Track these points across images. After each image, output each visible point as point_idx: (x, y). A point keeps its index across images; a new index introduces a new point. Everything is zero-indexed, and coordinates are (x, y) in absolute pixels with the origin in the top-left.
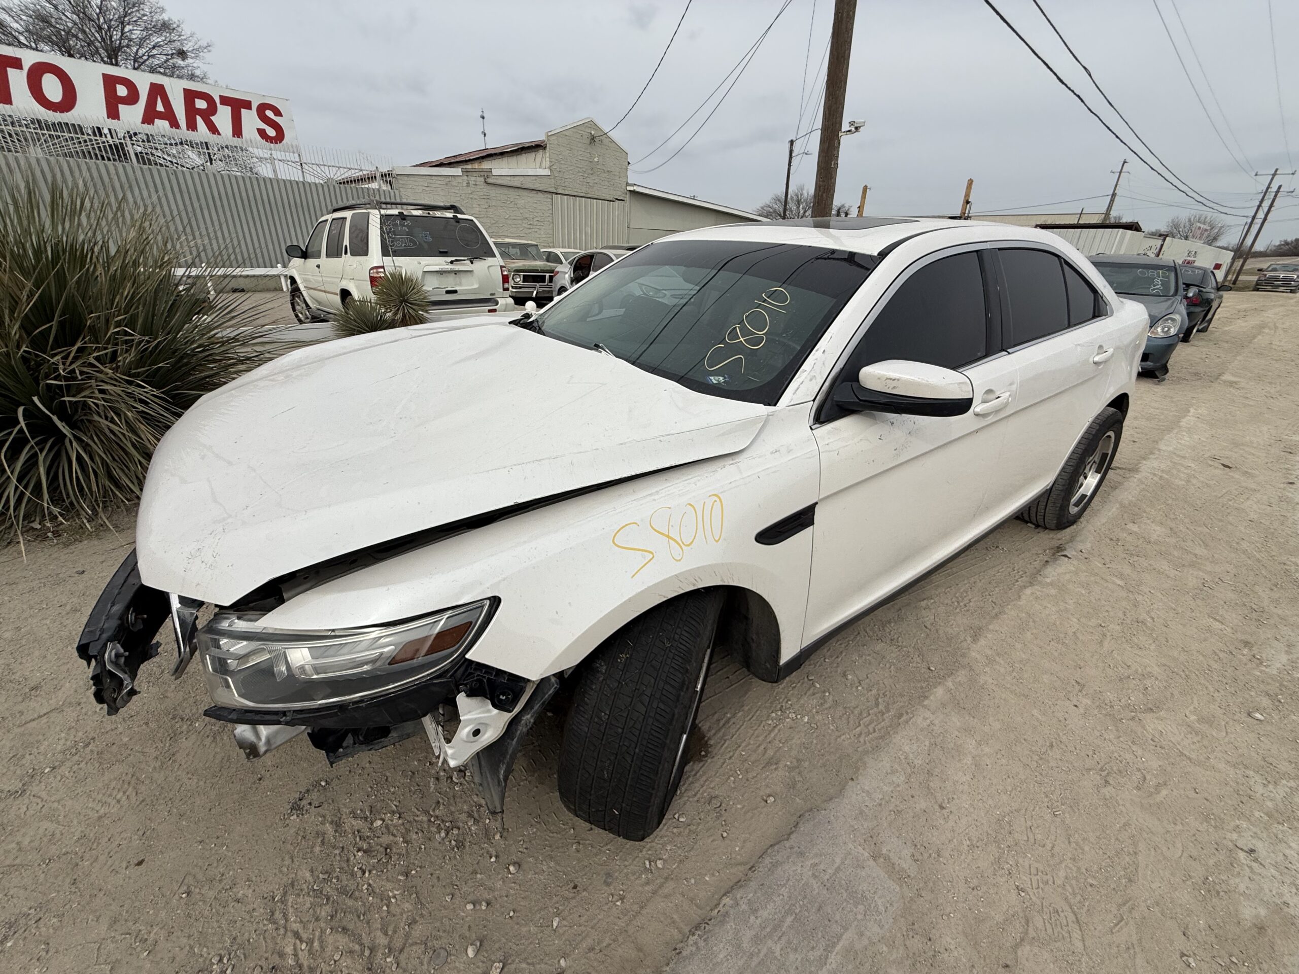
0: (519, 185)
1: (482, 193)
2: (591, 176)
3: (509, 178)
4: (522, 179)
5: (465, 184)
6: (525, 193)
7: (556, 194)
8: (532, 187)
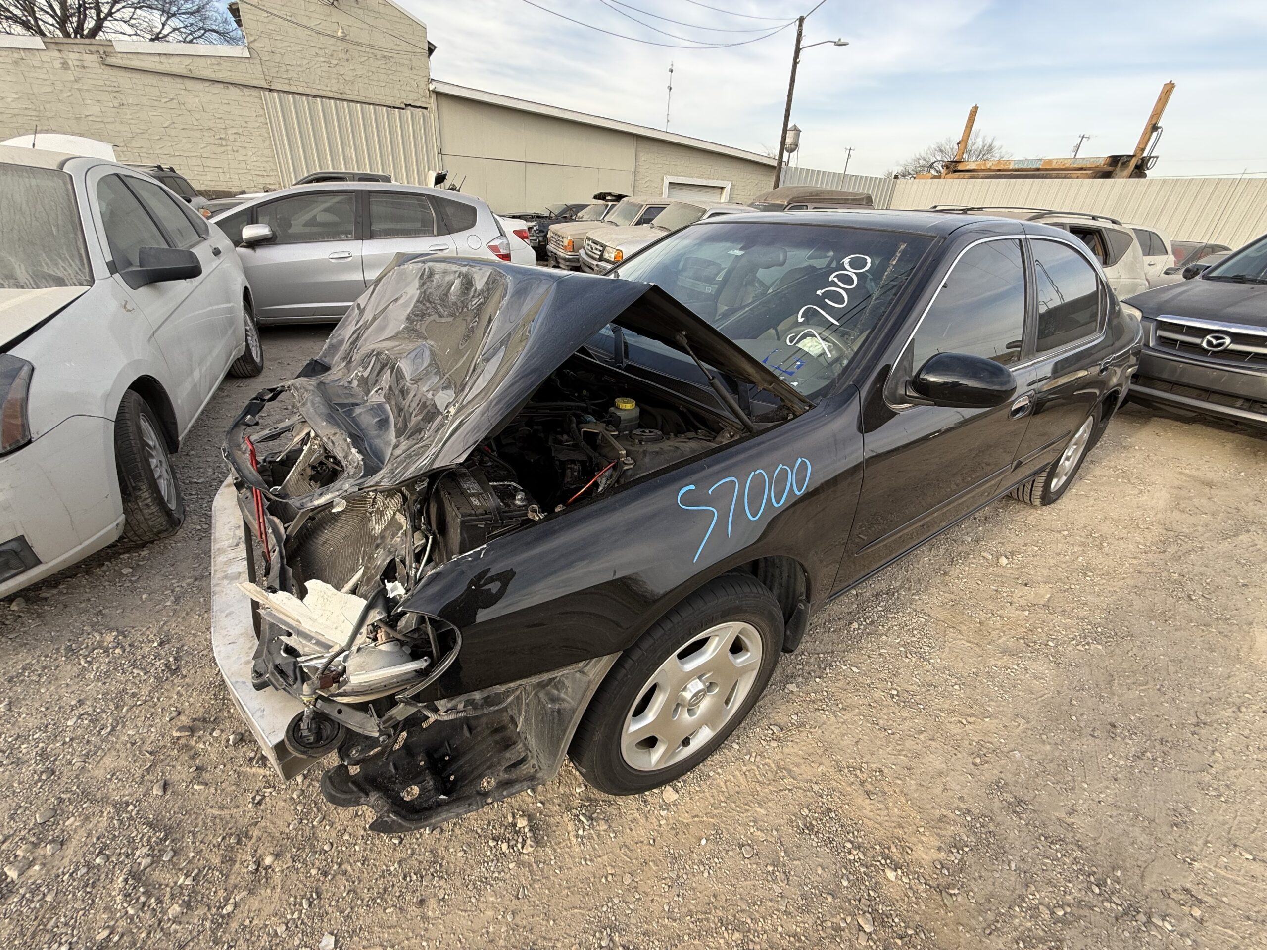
0: (184, 72)
1: (101, 82)
2: (346, 64)
3: (157, 59)
4: (187, 61)
5: (57, 64)
6: (200, 86)
7: (270, 90)
8: (213, 76)
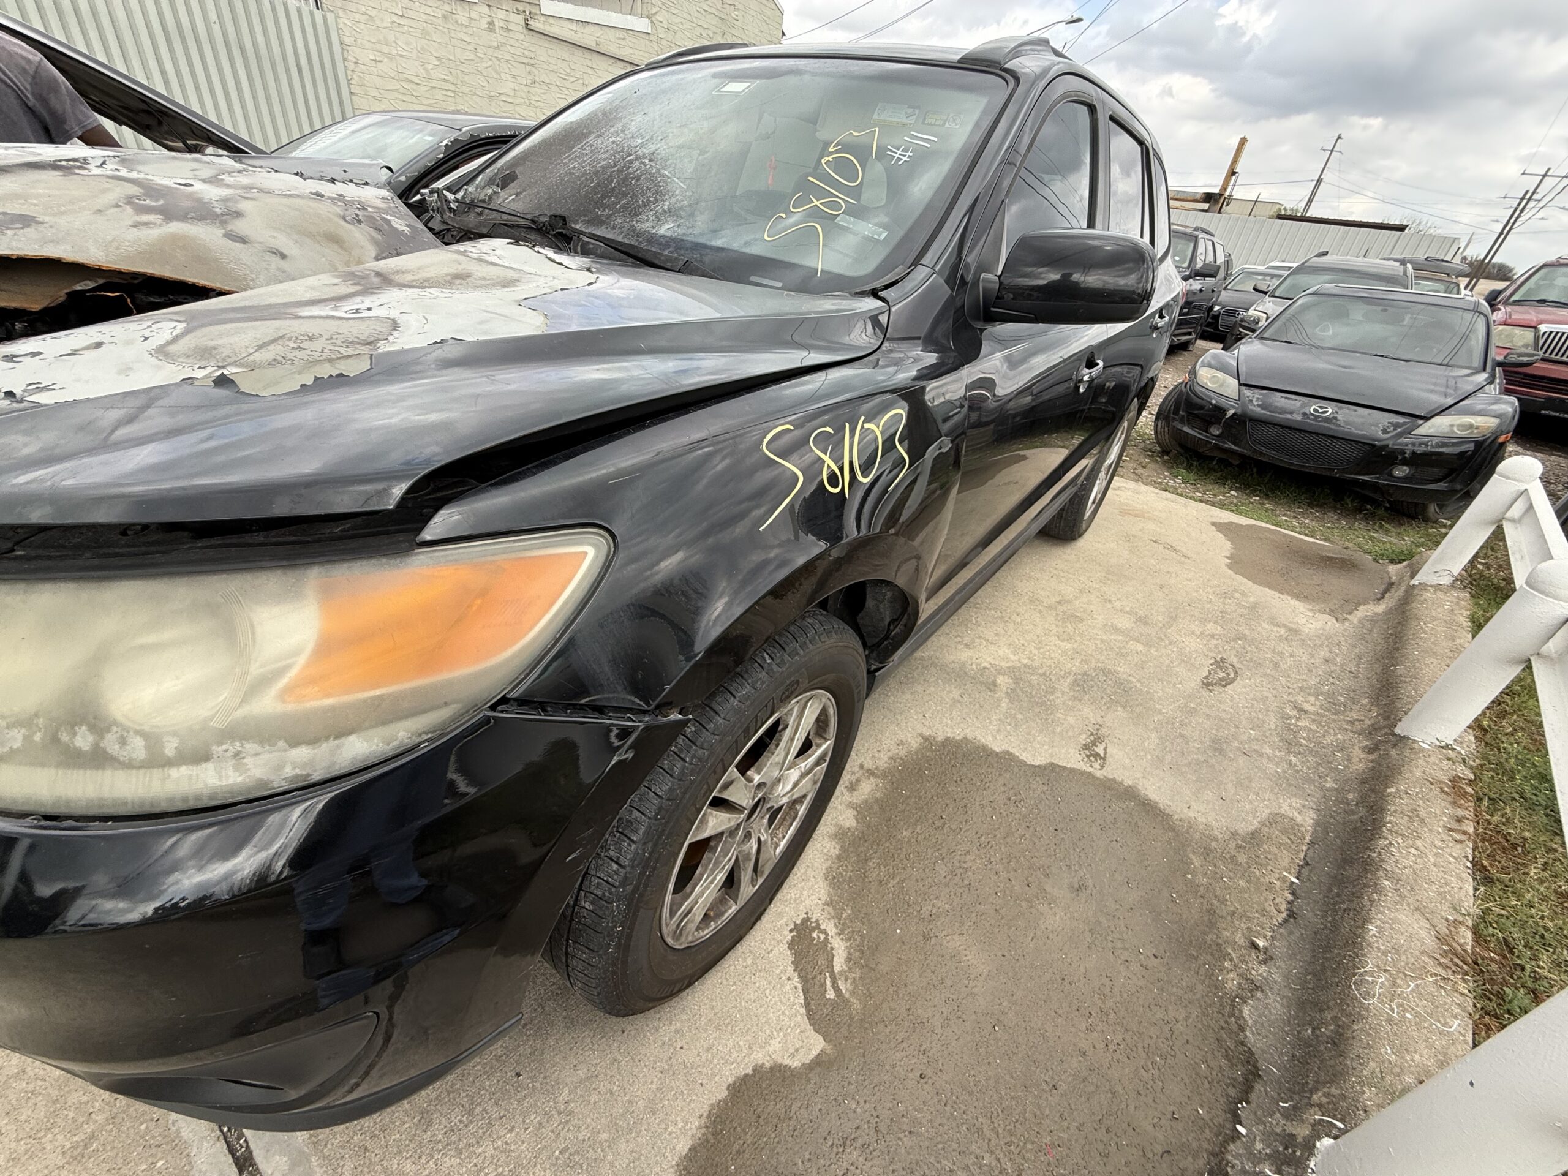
0: (592, 45)
1: (519, 52)
3: (574, 26)
4: (599, 32)
5: (484, 24)
6: (604, 63)
8: (617, 52)
